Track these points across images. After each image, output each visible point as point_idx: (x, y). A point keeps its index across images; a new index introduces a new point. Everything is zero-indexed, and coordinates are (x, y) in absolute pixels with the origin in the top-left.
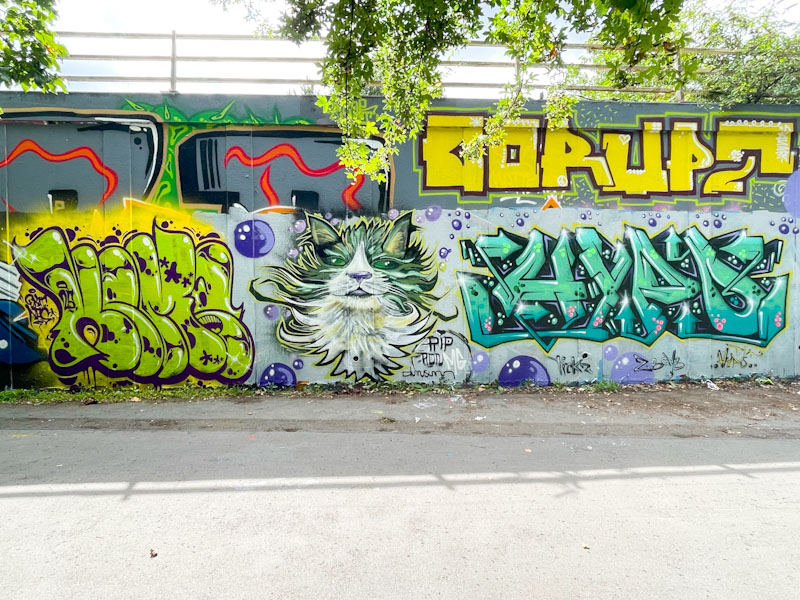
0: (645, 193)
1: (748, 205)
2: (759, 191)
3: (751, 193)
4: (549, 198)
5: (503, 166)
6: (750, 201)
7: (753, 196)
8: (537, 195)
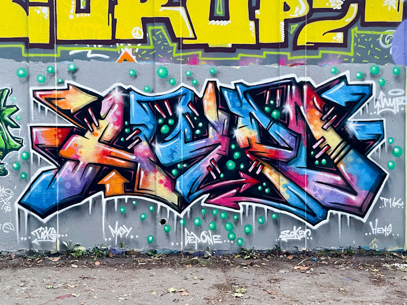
0: (230, 46)
1: (350, 58)
2: (362, 43)
3: (353, 45)
4: (123, 52)
5: (72, 17)
6: (351, 54)
7: (355, 48)
8: (110, 49)
